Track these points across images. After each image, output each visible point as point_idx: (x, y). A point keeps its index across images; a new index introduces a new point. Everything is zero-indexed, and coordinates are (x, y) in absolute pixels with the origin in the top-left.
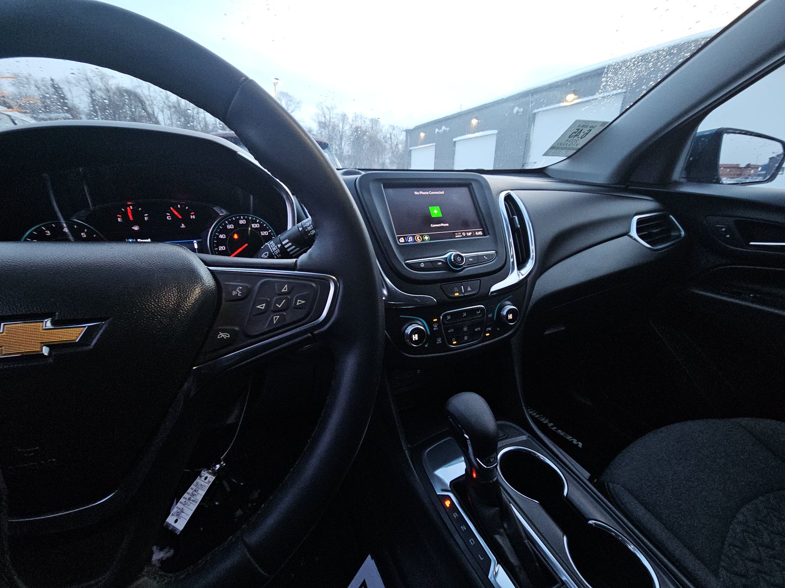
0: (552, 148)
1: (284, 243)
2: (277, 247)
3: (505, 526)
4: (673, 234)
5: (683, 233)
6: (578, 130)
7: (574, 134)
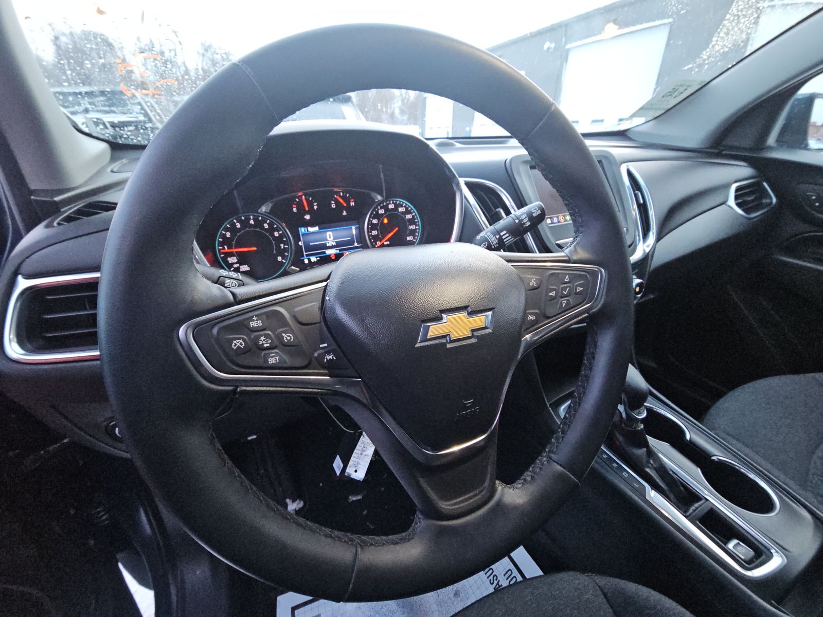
0: (642, 109)
1: (502, 234)
2: (496, 237)
3: (652, 462)
4: (764, 201)
5: (774, 200)
6: (674, 89)
7: (668, 94)
